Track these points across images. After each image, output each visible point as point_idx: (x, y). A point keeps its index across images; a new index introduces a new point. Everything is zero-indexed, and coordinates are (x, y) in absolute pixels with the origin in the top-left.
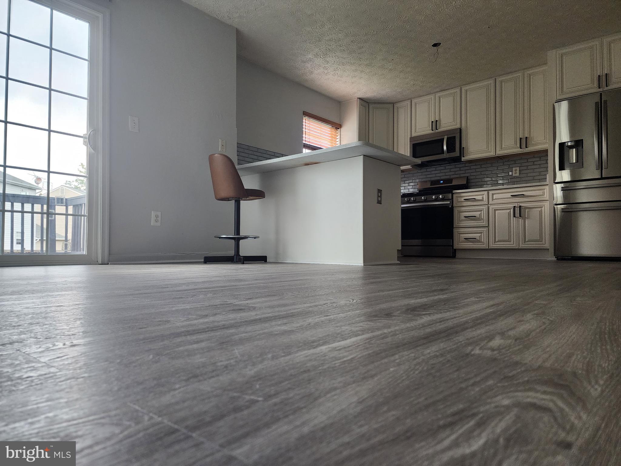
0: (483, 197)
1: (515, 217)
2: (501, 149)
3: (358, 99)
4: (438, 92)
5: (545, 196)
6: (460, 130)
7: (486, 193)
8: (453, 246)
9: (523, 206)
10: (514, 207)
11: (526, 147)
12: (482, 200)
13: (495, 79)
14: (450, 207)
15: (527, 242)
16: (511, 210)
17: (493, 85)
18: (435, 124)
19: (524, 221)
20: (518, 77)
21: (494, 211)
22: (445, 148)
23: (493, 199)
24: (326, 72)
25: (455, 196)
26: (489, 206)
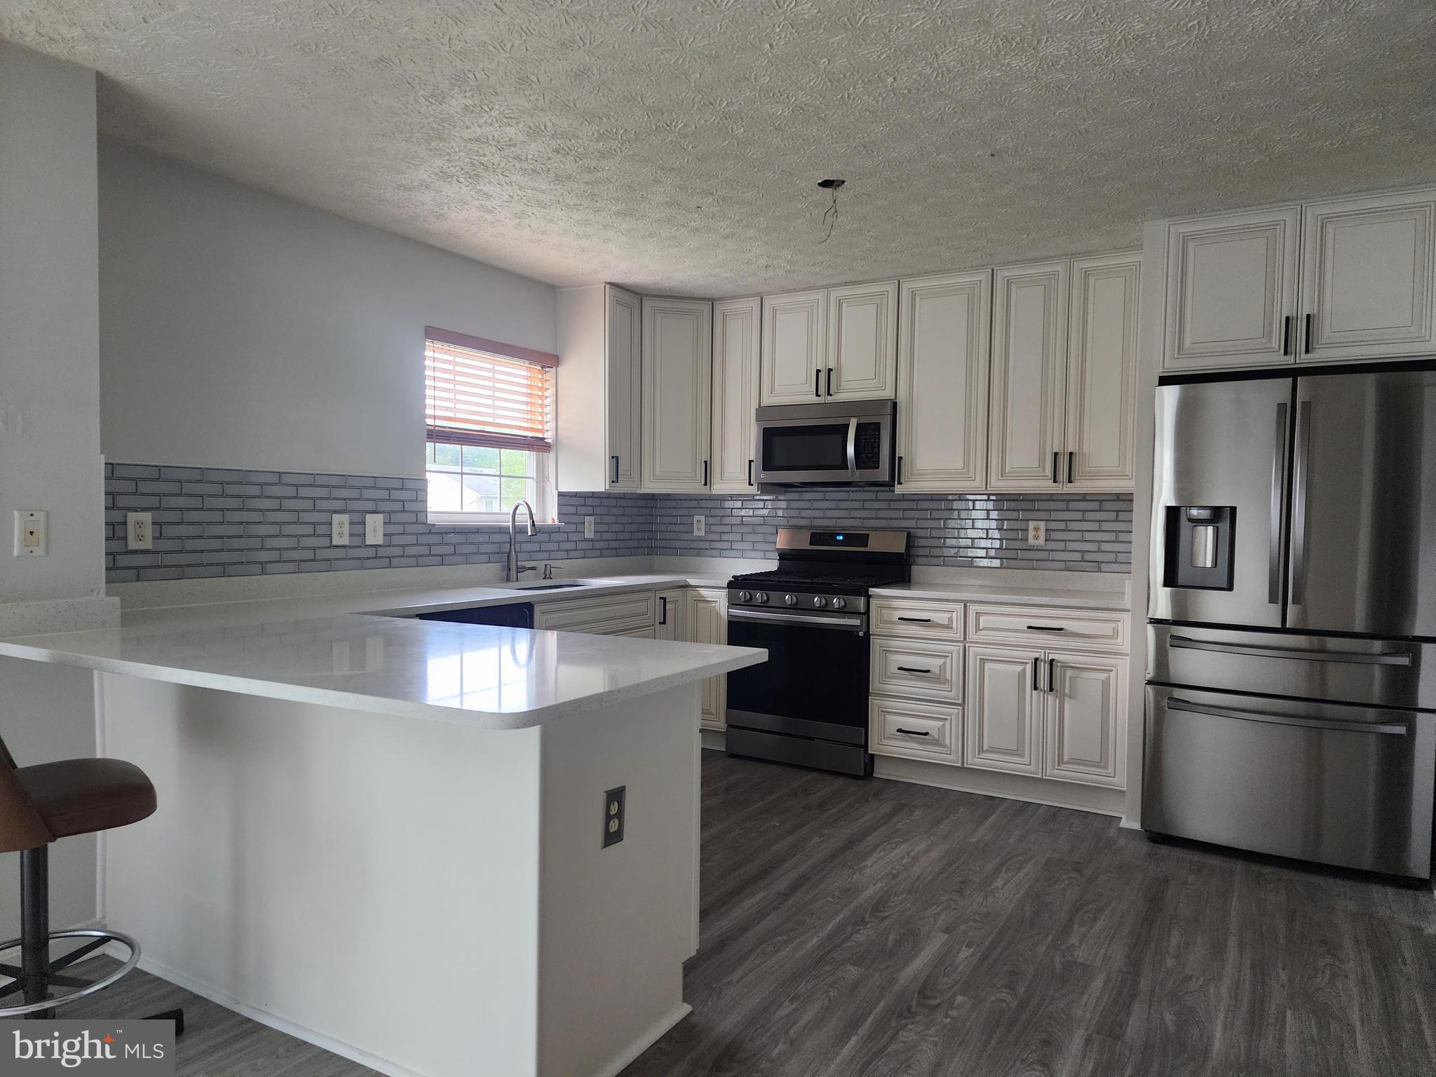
0: (950, 619)
1: (1036, 688)
2: (1002, 476)
3: (608, 286)
4: (834, 285)
5: (1120, 640)
6: (895, 404)
7: (960, 607)
8: (866, 746)
9: (1058, 662)
10: (1036, 660)
11: (1070, 481)
12: (948, 627)
13: (993, 270)
14: (861, 634)
15: (1067, 763)
16: (1028, 665)
17: (986, 286)
18: (826, 378)
19: (1060, 703)
20: (1055, 275)
21: (980, 662)
22: (851, 450)
23: (978, 629)
24: (490, 218)
25: (873, 602)
26: (967, 645)
